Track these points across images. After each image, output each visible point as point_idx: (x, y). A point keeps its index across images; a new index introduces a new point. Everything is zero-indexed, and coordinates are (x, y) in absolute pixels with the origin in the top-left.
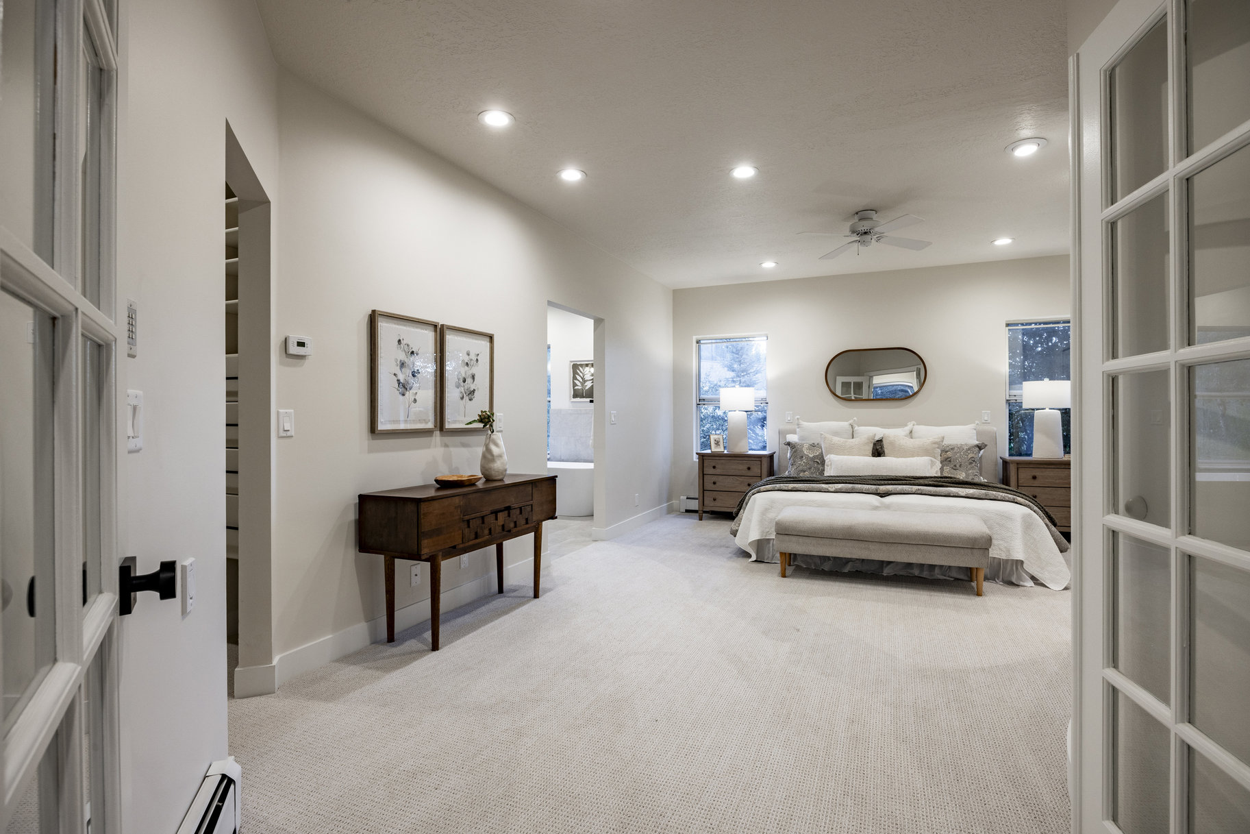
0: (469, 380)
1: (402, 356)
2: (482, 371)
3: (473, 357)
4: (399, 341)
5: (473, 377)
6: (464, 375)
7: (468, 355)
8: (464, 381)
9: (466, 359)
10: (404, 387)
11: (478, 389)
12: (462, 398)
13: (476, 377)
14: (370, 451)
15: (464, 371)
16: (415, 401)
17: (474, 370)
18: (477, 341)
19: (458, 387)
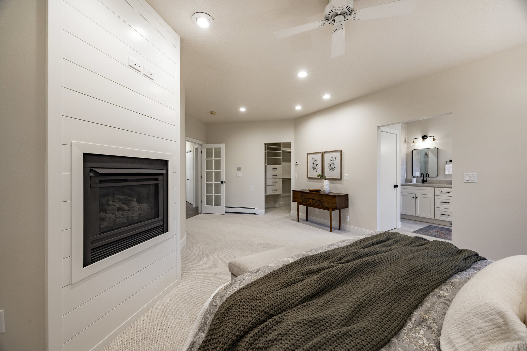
0: (332, 165)
1: (313, 161)
2: (337, 162)
3: (334, 158)
4: (313, 158)
5: (334, 164)
6: (330, 164)
7: (332, 158)
8: (331, 165)
9: (331, 159)
10: (314, 168)
11: (336, 167)
12: (330, 170)
13: (335, 164)
14: (308, 181)
15: (330, 163)
16: (317, 171)
17: (334, 162)
18: (335, 153)
19: (329, 167)
